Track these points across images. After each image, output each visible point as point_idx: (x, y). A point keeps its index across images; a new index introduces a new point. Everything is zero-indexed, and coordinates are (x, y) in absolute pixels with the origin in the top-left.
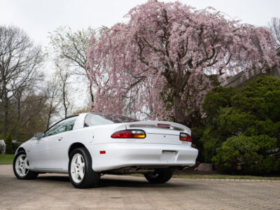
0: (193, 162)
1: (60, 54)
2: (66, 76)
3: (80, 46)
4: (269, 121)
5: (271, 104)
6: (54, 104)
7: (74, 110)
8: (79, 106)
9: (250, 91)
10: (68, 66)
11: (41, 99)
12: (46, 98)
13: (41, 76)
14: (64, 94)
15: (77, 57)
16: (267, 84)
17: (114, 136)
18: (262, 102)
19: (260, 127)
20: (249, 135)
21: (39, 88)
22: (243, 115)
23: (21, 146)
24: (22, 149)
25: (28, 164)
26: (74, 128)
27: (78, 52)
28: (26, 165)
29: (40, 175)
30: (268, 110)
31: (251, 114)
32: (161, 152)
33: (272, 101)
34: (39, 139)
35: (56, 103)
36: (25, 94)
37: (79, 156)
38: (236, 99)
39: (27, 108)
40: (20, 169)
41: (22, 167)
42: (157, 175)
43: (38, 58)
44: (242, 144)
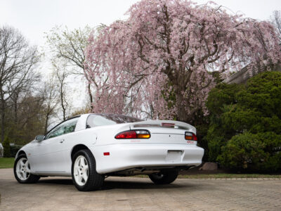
0: (199, 162)
2: (64, 76)
3: (78, 45)
4: (275, 117)
5: (277, 100)
6: (52, 105)
7: (72, 111)
8: (77, 107)
9: (255, 86)
10: (65, 65)
11: (38, 101)
12: (44, 99)
13: (38, 77)
14: (62, 94)
15: (74, 57)
16: (272, 80)
17: (118, 137)
18: (267, 98)
19: (266, 124)
20: (255, 133)
21: (36, 89)
22: (249, 112)
23: (21, 149)
24: (23, 152)
25: (29, 168)
26: (76, 130)
27: (75, 51)
28: (27, 168)
29: (42, 178)
30: (273, 107)
31: (256, 111)
32: (166, 152)
33: (277, 97)
34: (40, 142)
35: (54, 104)
36: (22, 95)
37: (82, 159)
38: (240, 96)
39: (24, 110)
40: (21, 173)
41: (23, 171)
42: (162, 176)
43: (34, 58)
44: (247, 142)
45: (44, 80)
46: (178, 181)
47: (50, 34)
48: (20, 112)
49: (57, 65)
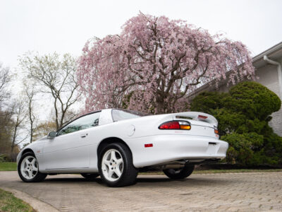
1: (27, 74)
2: (32, 94)
3: (47, 68)
4: (257, 120)
5: (259, 105)
6: (21, 118)
7: (39, 124)
9: (239, 93)
10: (34, 85)
11: (7, 115)
12: (12, 113)
13: (7, 94)
14: (30, 109)
15: (43, 77)
16: (253, 88)
17: (162, 127)
18: (251, 103)
19: (250, 126)
20: (241, 132)
22: (235, 115)
23: (26, 148)
25: (36, 166)
26: (99, 124)
27: (45, 73)
28: (34, 167)
30: (256, 110)
31: (241, 114)
32: (208, 144)
33: (259, 102)
34: (52, 138)
37: (112, 152)
38: (226, 101)
41: (28, 169)
42: (178, 172)
44: (236, 141)
45: (13, 97)
46: (193, 176)
47: (23, 58)
49: (27, 84)
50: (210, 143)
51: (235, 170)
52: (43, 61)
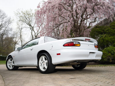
1: (19, 20)
2: (22, 29)
3: (27, 16)
6: (17, 40)
7: (25, 43)
8: (27, 40)
9: (114, 26)
10: (22, 24)
11: (11, 38)
12: (13, 38)
13: (11, 29)
14: (21, 36)
15: (26, 21)
17: (65, 45)
20: (114, 46)
21: (10, 34)
23: (9, 55)
25: (14, 63)
26: (38, 43)
27: (26, 19)
28: (12, 63)
29: (19, 68)
34: (19, 50)
36: (5, 36)
39: (6, 42)
40: (10, 66)
43: (9, 22)
44: (112, 50)
45: (13, 30)
47: (16, 12)
48: (4, 43)
49: (19, 24)
50: (90, 53)
51: (111, 65)
52: (25, 13)
